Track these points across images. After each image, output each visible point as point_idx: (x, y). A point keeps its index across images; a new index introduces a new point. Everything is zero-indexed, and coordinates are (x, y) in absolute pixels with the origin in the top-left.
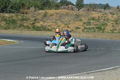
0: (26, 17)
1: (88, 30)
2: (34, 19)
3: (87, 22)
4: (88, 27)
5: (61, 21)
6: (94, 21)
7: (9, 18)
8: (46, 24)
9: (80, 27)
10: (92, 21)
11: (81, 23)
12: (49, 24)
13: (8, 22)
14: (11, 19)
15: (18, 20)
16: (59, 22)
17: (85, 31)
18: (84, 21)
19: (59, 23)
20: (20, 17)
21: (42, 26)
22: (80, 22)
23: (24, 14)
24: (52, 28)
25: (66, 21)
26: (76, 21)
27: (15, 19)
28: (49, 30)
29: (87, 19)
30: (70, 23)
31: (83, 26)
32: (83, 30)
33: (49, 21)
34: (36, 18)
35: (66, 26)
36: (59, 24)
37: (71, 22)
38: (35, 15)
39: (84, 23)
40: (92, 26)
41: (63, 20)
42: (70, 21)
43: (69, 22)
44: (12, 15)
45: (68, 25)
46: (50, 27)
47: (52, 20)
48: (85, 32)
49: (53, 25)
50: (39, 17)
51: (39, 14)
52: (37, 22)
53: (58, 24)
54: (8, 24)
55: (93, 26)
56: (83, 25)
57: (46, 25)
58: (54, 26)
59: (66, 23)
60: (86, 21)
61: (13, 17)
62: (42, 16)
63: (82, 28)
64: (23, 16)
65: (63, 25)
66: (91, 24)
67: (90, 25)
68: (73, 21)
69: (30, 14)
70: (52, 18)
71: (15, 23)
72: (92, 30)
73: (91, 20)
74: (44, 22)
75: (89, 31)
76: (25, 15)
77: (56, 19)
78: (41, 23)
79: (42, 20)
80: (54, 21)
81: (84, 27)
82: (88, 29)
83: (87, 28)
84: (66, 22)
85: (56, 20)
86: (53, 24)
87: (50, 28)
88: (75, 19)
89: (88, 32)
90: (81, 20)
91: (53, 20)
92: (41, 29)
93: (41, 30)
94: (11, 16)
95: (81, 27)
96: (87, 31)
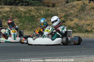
0: (51, 11)
2: (64, 14)
7: (25, 13)
8: (83, 22)
12: (88, 22)
13: (23, 19)
14: (27, 15)
15: (39, 17)
20: (42, 11)
23: (49, 6)
27: (34, 14)
33: (88, 17)
34: (68, 13)
38: (66, 9)
44: (30, 8)
50: (72, 12)
51: (73, 6)
52: (69, 19)
54: (23, 22)
57: (84, 24)
61: (31, 11)
62: (77, 10)
64: (48, 10)
69: (59, 7)
71: (34, 21)
74: (81, 19)
76: (52, 9)
78: (76, 20)
79: (76, 16)
92: (75, 30)
94: (29, 10)
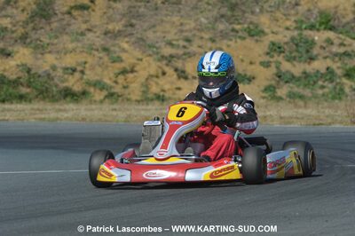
1: (296, 90)
3: (293, 39)
4: (297, 69)
5: (141, 43)
6: (331, 34)
9: (249, 74)
10: (319, 37)
11: (258, 49)
16: (126, 46)
17: (283, 91)
18: (271, 38)
19: (124, 50)
21: (29, 71)
22: (249, 42)
24: (89, 83)
25: (169, 37)
26: (224, 35)
28: (68, 94)
29: (288, 23)
30: (194, 48)
31: (266, 65)
32: (266, 89)
35: (170, 71)
36: (128, 60)
37: (197, 42)
39: (276, 48)
40: (319, 65)
41: (150, 36)
42: (188, 40)
43: (182, 43)
45: (179, 64)
46: (77, 75)
47: (82, 34)
48: (280, 99)
49: (92, 68)
53: (124, 56)
55: (329, 63)
56: (267, 58)
58: (99, 70)
59: (167, 51)
60: (283, 37)
63: (264, 76)
65: (149, 66)
66: (315, 51)
67: (312, 59)
68: (207, 36)
70: (84, 27)
72: (323, 87)
73: (312, 27)
75: (307, 92)
77: (110, 27)
80: (99, 42)
81: (273, 70)
82: (299, 79)
83: (293, 79)
84: (170, 44)
85: (106, 34)
86: (90, 60)
87: (73, 83)
88: (221, 26)
89: (301, 97)
90: (255, 33)
91: (90, 35)
93: (21, 98)
95: (257, 70)
96: (292, 96)
